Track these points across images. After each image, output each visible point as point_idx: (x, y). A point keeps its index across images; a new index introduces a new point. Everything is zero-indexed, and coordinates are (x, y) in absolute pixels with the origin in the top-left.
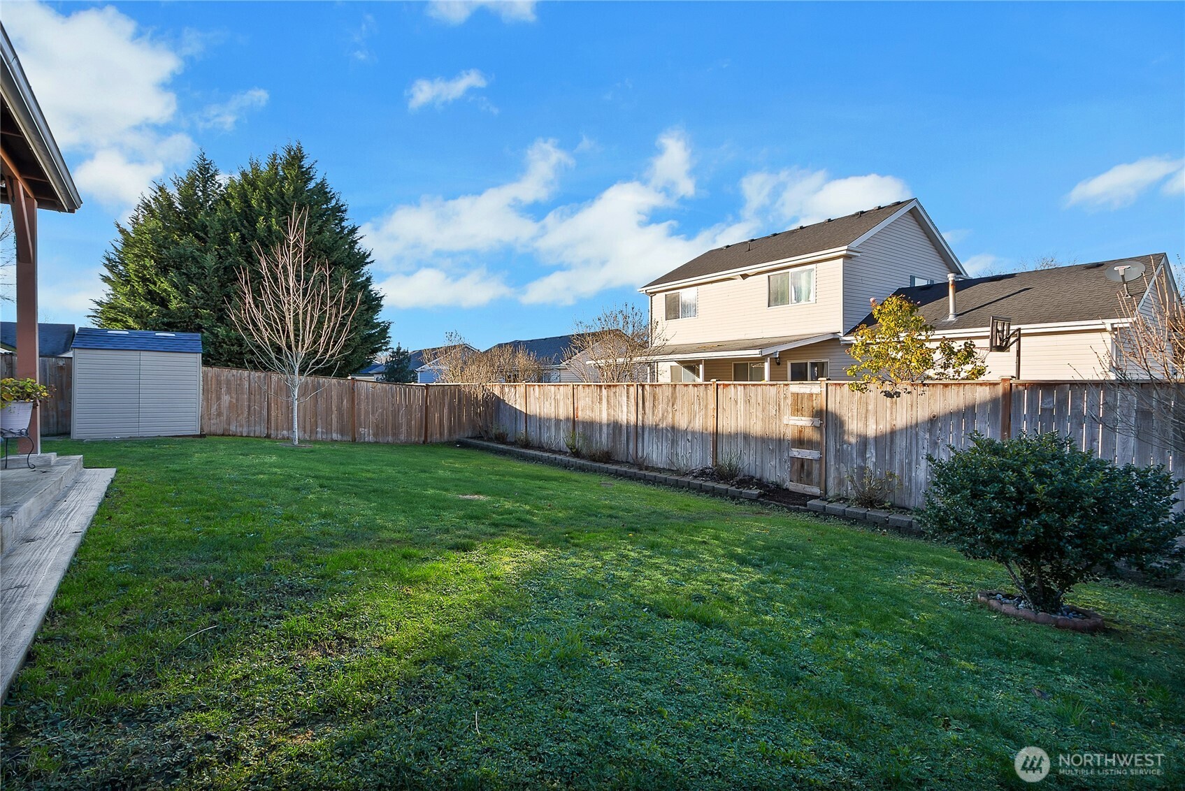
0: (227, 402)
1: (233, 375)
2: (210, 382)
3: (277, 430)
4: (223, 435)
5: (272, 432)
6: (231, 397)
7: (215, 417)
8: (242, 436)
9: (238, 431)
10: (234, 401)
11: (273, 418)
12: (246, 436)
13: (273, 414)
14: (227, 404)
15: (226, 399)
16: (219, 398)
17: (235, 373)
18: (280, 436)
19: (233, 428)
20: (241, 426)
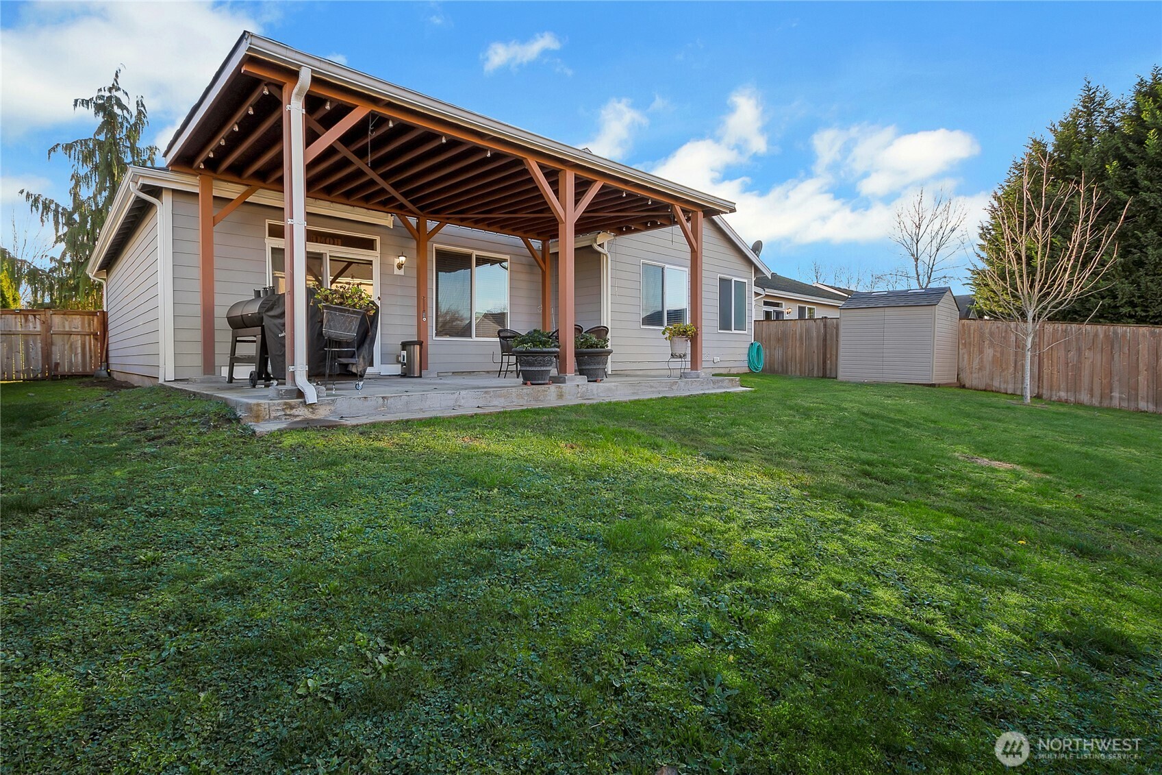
0: (991, 355)
1: (998, 327)
2: (972, 336)
3: (1051, 390)
4: (985, 390)
5: (1045, 392)
6: (995, 351)
7: (977, 371)
8: (1006, 393)
9: (1002, 387)
10: (999, 355)
11: (1045, 376)
12: (1012, 394)
13: (1046, 371)
14: (990, 359)
15: (989, 352)
16: (981, 352)
17: (999, 325)
18: (1054, 398)
19: (996, 384)
20: (1006, 382)
